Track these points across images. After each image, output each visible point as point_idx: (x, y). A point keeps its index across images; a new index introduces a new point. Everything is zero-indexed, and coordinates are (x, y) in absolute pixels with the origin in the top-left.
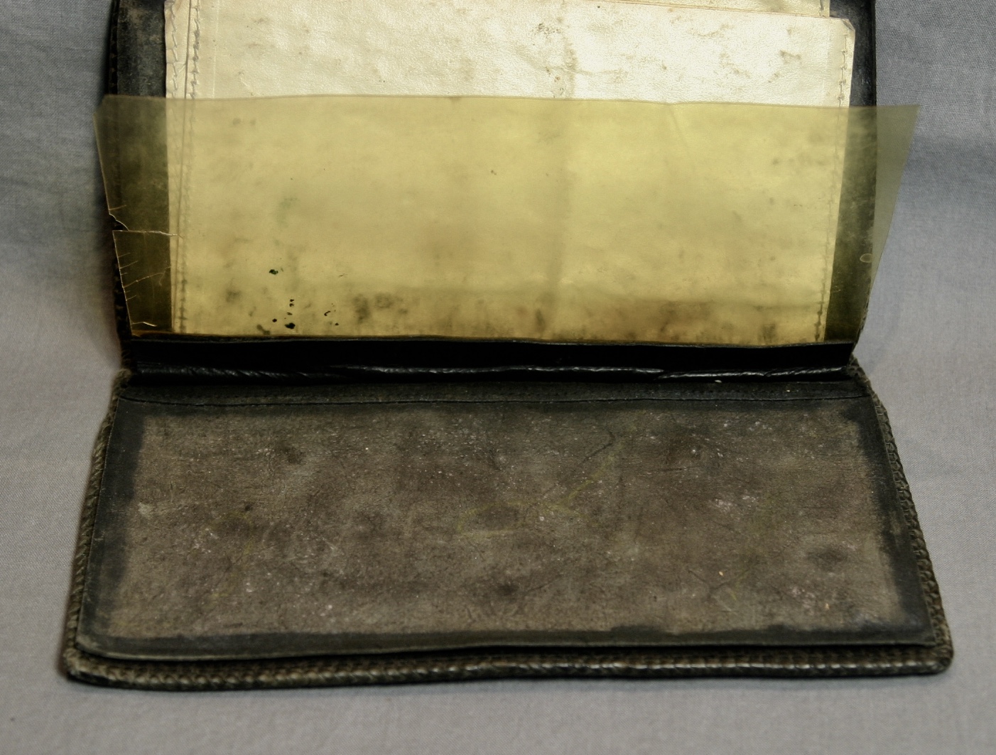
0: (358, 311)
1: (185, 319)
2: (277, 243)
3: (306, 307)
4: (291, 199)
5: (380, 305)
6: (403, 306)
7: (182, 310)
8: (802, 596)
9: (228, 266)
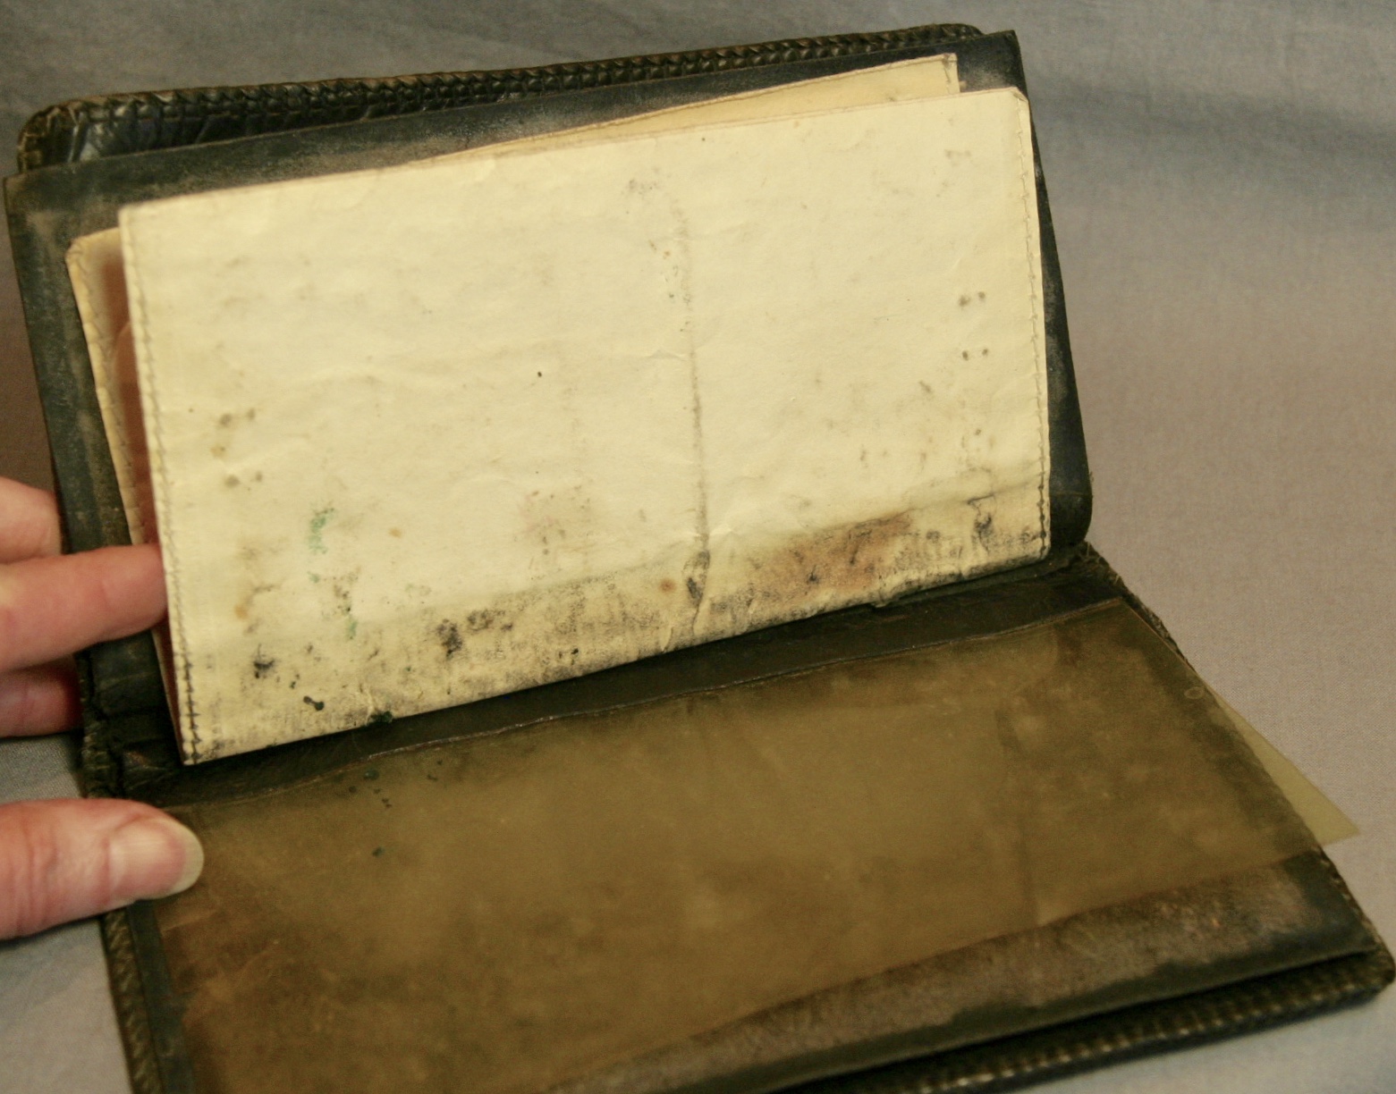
0: (447, 644)
1: (197, 715)
2: (316, 579)
3: (371, 656)
4: (326, 512)
5: (475, 627)
6: (506, 620)
7: (190, 703)
8: (1177, 914)
9: (250, 630)
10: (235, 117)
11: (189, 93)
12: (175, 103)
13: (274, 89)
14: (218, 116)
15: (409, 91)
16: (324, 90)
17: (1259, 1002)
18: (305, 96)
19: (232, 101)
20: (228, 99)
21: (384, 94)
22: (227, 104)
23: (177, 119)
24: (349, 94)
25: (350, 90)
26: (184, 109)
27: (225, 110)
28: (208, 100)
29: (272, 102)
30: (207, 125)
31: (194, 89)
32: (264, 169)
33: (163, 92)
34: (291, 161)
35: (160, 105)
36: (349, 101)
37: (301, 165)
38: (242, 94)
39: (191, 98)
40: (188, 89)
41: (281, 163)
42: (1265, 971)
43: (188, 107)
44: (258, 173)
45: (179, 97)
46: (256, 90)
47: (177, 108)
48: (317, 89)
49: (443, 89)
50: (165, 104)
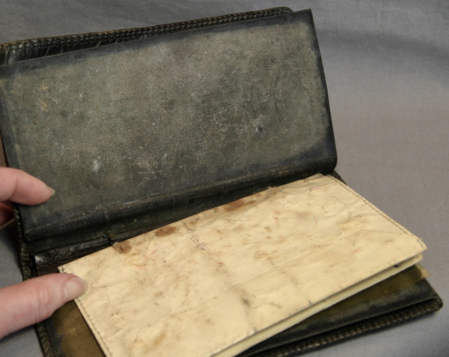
10: (57, 46)
11: (42, 39)
12: (38, 42)
13: (69, 37)
14: (52, 46)
15: (112, 36)
16: (85, 36)
17: (401, 316)
18: (79, 39)
19: (56, 41)
20: (55, 40)
21: (104, 37)
22: (54, 42)
23: (39, 48)
24: (93, 38)
25: (93, 36)
26: (41, 44)
27: (54, 44)
28: (48, 41)
29: (69, 41)
30: (48, 49)
31: (44, 38)
32: (73, 63)
33: (34, 39)
34: (81, 60)
35: (33, 43)
36: (93, 40)
37: (84, 61)
38: (59, 39)
39: (43, 41)
40: (42, 38)
41: (78, 60)
42: (403, 306)
43: (42, 44)
44: (71, 64)
45: (39, 41)
46: (63, 37)
47: (38, 44)
48: (83, 36)
49: (123, 35)
50: (35, 43)
